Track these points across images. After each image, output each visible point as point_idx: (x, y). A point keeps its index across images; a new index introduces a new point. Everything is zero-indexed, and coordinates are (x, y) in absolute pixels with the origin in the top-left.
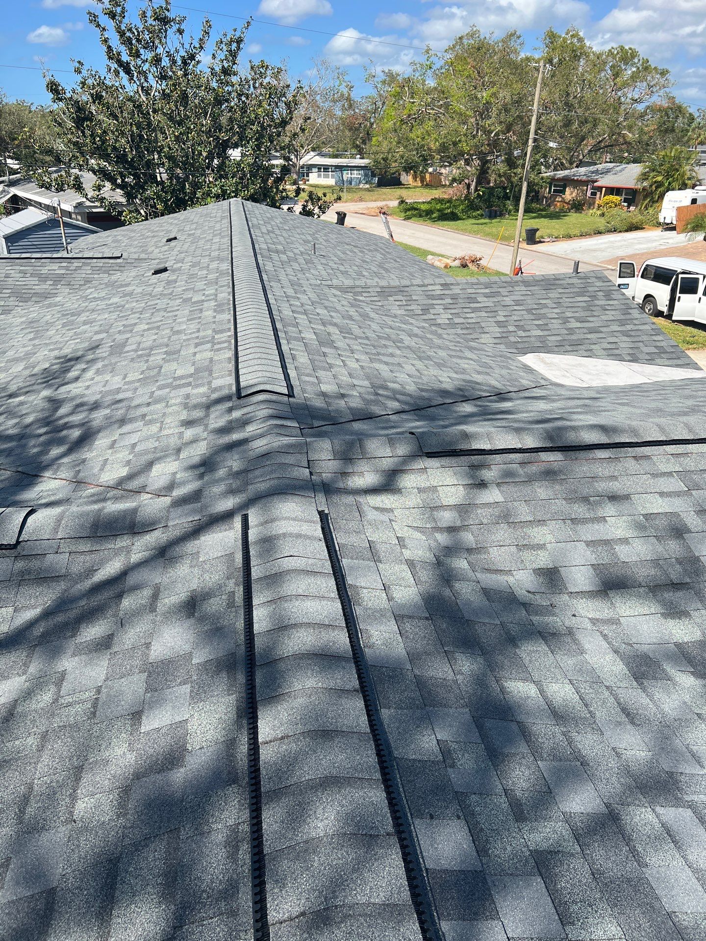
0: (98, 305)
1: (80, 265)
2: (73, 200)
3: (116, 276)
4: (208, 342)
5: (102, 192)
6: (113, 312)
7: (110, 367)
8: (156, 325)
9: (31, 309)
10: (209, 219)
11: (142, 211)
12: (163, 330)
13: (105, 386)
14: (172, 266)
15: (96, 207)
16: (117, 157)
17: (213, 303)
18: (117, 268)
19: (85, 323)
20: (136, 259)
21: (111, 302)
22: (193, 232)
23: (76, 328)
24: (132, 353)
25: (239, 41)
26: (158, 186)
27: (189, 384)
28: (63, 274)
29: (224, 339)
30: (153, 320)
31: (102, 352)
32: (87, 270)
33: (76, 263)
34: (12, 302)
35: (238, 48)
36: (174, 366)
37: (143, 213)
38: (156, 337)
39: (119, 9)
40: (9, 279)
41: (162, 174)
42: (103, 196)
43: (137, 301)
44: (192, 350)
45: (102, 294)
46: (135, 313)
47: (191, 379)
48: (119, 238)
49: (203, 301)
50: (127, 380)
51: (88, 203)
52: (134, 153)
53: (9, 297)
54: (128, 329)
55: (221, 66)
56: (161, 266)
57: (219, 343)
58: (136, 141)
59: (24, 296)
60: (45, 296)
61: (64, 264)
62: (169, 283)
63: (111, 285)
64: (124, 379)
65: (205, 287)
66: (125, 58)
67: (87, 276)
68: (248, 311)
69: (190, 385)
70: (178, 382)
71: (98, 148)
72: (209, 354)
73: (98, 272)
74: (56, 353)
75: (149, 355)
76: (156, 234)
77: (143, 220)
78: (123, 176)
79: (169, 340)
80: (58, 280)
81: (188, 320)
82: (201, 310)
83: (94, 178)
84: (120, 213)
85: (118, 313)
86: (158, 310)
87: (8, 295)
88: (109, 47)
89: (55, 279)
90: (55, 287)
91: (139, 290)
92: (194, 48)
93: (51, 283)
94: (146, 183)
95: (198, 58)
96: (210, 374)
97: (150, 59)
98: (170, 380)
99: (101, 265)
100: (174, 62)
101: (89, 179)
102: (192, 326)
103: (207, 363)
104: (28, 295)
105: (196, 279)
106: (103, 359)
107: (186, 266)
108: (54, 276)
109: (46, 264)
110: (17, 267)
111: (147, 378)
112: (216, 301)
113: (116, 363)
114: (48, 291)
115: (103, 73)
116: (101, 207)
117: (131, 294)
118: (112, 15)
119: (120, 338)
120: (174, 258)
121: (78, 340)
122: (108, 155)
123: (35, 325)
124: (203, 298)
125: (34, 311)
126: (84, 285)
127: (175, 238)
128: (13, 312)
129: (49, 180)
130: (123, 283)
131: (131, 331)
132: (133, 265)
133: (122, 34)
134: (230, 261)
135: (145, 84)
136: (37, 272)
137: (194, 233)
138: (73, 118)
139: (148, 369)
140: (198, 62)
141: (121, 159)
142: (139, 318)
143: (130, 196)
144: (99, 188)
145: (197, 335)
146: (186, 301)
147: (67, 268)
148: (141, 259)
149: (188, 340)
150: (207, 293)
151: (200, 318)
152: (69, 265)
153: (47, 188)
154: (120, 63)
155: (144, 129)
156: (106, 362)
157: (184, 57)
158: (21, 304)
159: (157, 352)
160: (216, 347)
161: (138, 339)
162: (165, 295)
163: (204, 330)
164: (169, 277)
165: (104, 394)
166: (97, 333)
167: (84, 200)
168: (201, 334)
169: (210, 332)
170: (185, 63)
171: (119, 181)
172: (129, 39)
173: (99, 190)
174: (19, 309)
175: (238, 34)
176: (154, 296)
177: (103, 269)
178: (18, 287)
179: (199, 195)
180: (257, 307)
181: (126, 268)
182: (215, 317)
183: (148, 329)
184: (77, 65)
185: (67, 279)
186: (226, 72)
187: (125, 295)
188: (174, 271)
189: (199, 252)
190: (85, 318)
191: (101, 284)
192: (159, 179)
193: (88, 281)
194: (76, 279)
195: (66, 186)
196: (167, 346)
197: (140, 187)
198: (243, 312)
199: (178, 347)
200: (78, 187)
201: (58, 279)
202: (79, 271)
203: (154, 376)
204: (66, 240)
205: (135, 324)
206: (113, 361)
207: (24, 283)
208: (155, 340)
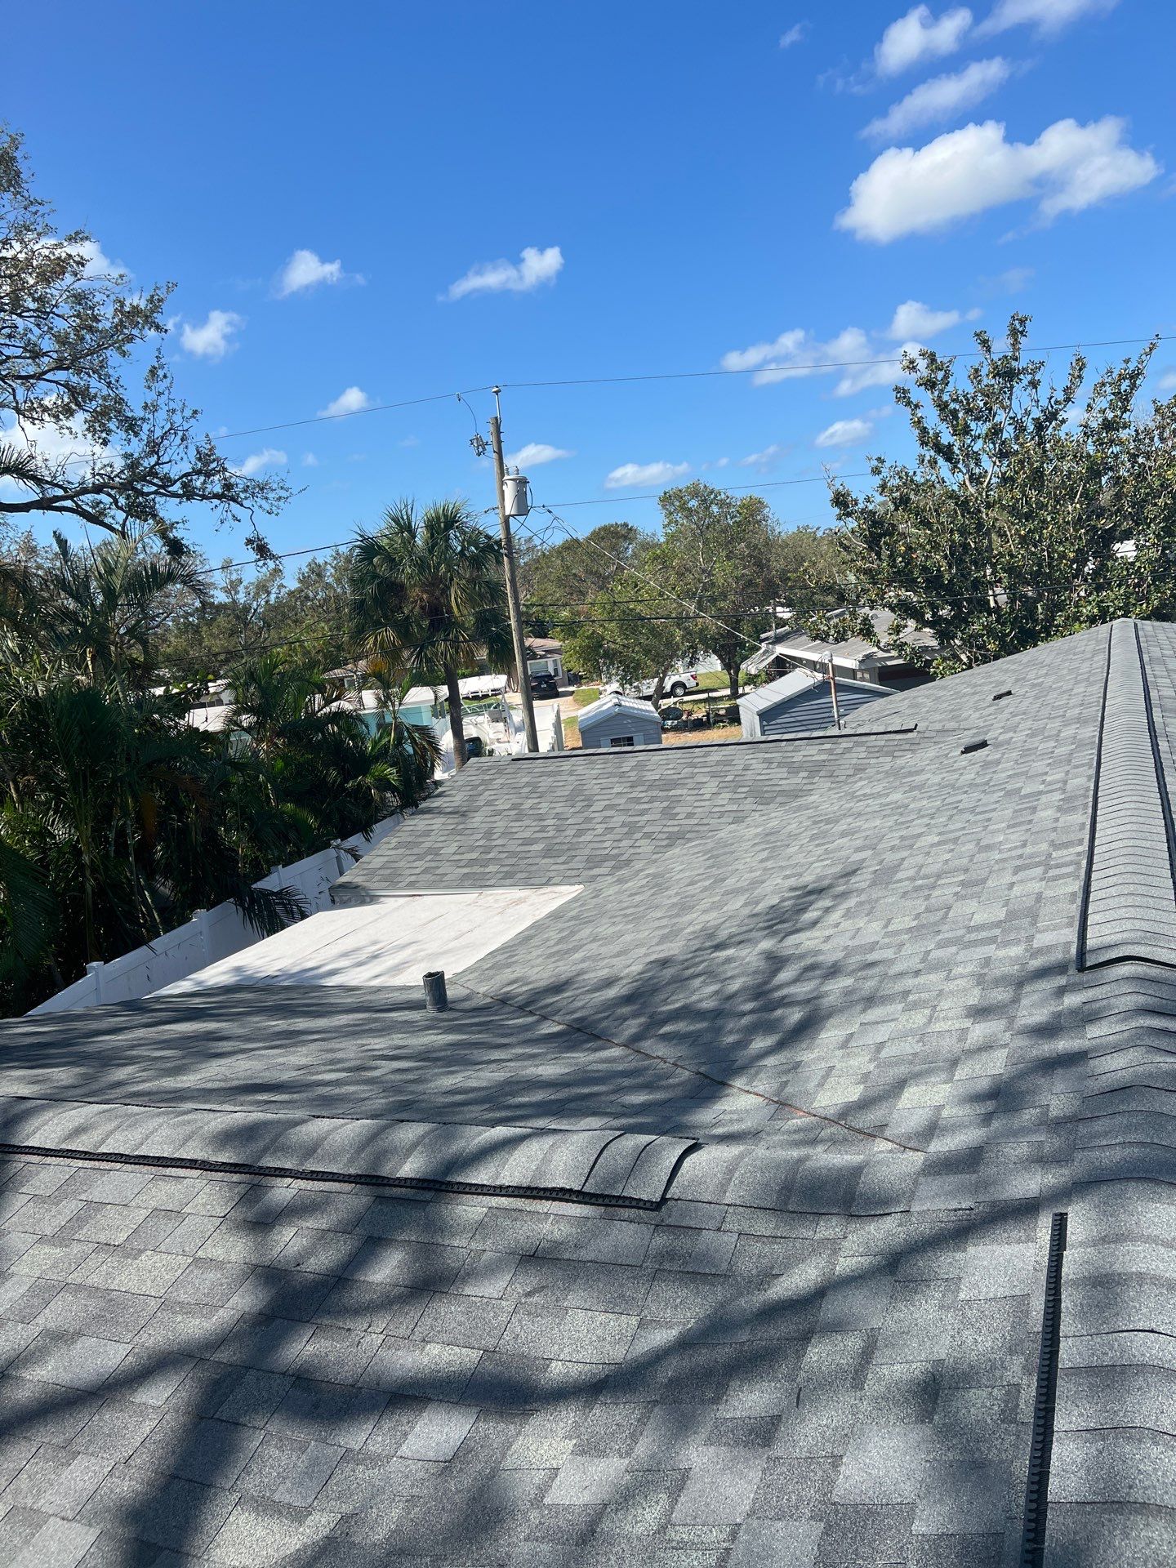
0: (867, 806)
1: (851, 745)
2: (858, 653)
3: (906, 760)
4: (1038, 865)
5: (901, 635)
6: (889, 816)
7: (867, 907)
8: (952, 836)
9: (773, 815)
10: (1071, 656)
11: (963, 657)
12: (964, 844)
13: (853, 938)
14: (996, 738)
15: (892, 658)
16: (927, 580)
17: (1057, 796)
18: (907, 747)
19: (843, 835)
20: (938, 731)
21: (888, 800)
22: (1041, 680)
23: (828, 843)
24: (907, 883)
25: (1134, 376)
26: (990, 614)
27: (992, 940)
28: (824, 761)
29: (1068, 859)
30: (951, 827)
31: (861, 880)
32: (861, 752)
33: (845, 744)
34: (748, 805)
35: (1133, 386)
36: (972, 905)
37: (965, 659)
38: (948, 856)
39: (940, 375)
40: (749, 772)
41: (998, 597)
42: (903, 640)
43: (930, 797)
44: (1008, 878)
45: (878, 788)
46: (923, 816)
47: (997, 932)
48: (920, 700)
49: (1041, 793)
50: (890, 929)
51: (881, 654)
52: (954, 571)
53: (746, 798)
54: (906, 843)
55: (1101, 419)
56: (978, 739)
57: (1058, 866)
58: (958, 554)
59: (766, 795)
60: (796, 794)
61: (827, 746)
62: (986, 765)
63: (895, 773)
64: (886, 926)
65: (1048, 769)
66: (946, 438)
67: (860, 761)
68: (1119, 807)
69: (994, 942)
70: (973, 936)
71: (899, 572)
72: (1036, 886)
73: (877, 755)
74: (792, 882)
75: (933, 887)
76: (978, 689)
77: (963, 670)
78: (934, 607)
79: (971, 860)
80: (815, 769)
81: (1009, 827)
82: (1034, 809)
83: (892, 616)
84: (928, 663)
85: (896, 818)
86: (962, 811)
87: (743, 795)
88: (924, 431)
89: (813, 769)
90: (811, 780)
91: (936, 779)
92: (1057, 402)
93: (805, 774)
94: (970, 612)
95: (1062, 415)
96: (1034, 923)
97: (984, 432)
98: (961, 932)
99: (883, 743)
100: (1023, 429)
101: (883, 619)
102: (1013, 837)
103: (1030, 902)
104: (770, 795)
105: (1033, 757)
106: (860, 891)
107: (1019, 737)
108: (810, 764)
109: (802, 748)
110: (761, 755)
111: (923, 926)
112: (1064, 791)
113: (879, 899)
114: (799, 787)
115: (912, 465)
116: (900, 657)
117: (920, 787)
118: (930, 384)
119: (890, 858)
120: (1002, 724)
121: (828, 862)
122: (914, 580)
123: (772, 838)
124: (1042, 787)
125: (775, 817)
126: (854, 775)
127: (1009, 693)
128: (749, 819)
129: (826, 628)
130: (913, 769)
131: (911, 847)
132: (934, 740)
133: (942, 406)
134: (1098, 723)
135: (977, 471)
136: (789, 760)
137: (1043, 682)
138: (865, 536)
139: (928, 910)
140: (1063, 421)
141: (934, 582)
142: (927, 825)
143: (944, 636)
144: (897, 630)
145: (1020, 852)
146: (1009, 794)
147: (830, 752)
148: (948, 731)
149: (1004, 860)
150: (1049, 779)
151: (1030, 821)
152: (834, 746)
153: (823, 640)
154: (939, 448)
155: (970, 534)
156: (863, 897)
157: (1039, 419)
158: (760, 807)
159: (947, 881)
160: (1051, 873)
161: (920, 859)
162: (977, 785)
163: (1034, 843)
164: (988, 755)
165: (849, 952)
166: (858, 850)
167: (875, 649)
168: (1028, 850)
169: (1044, 847)
170: (1040, 427)
171: (928, 616)
172: (954, 413)
173: (898, 633)
174: (757, 814)
175: (1132, 366)
176: (959, 788)
177: (885, 749)
178: (760, 783)
179: (1059, 620)
180: (1139, 799)
181: (922, 746)
182: (1057, 820)
183: (939, 843)
184: (875, 463)
185: (828, 768)
186: (1108, 426)
187: (912, 789)
188: (998, 745)
189: (1045, 712)
190: (845, 827)
191: (878, 773)
192: (992, 604)
193: (859, 769)
194: (842, 767)
195: (849, 633)
196: (966, 870)
197: (961, 620)
198: (1110, 809)
199: (984, 874)
200: (867, 632)
201: (817, 769)
202: (847, 756)
203: (935, 924)
204: (838, 711)
205: (920, 835)
206: (874, 896)
207: (767, 777)
208: (947, 861)
